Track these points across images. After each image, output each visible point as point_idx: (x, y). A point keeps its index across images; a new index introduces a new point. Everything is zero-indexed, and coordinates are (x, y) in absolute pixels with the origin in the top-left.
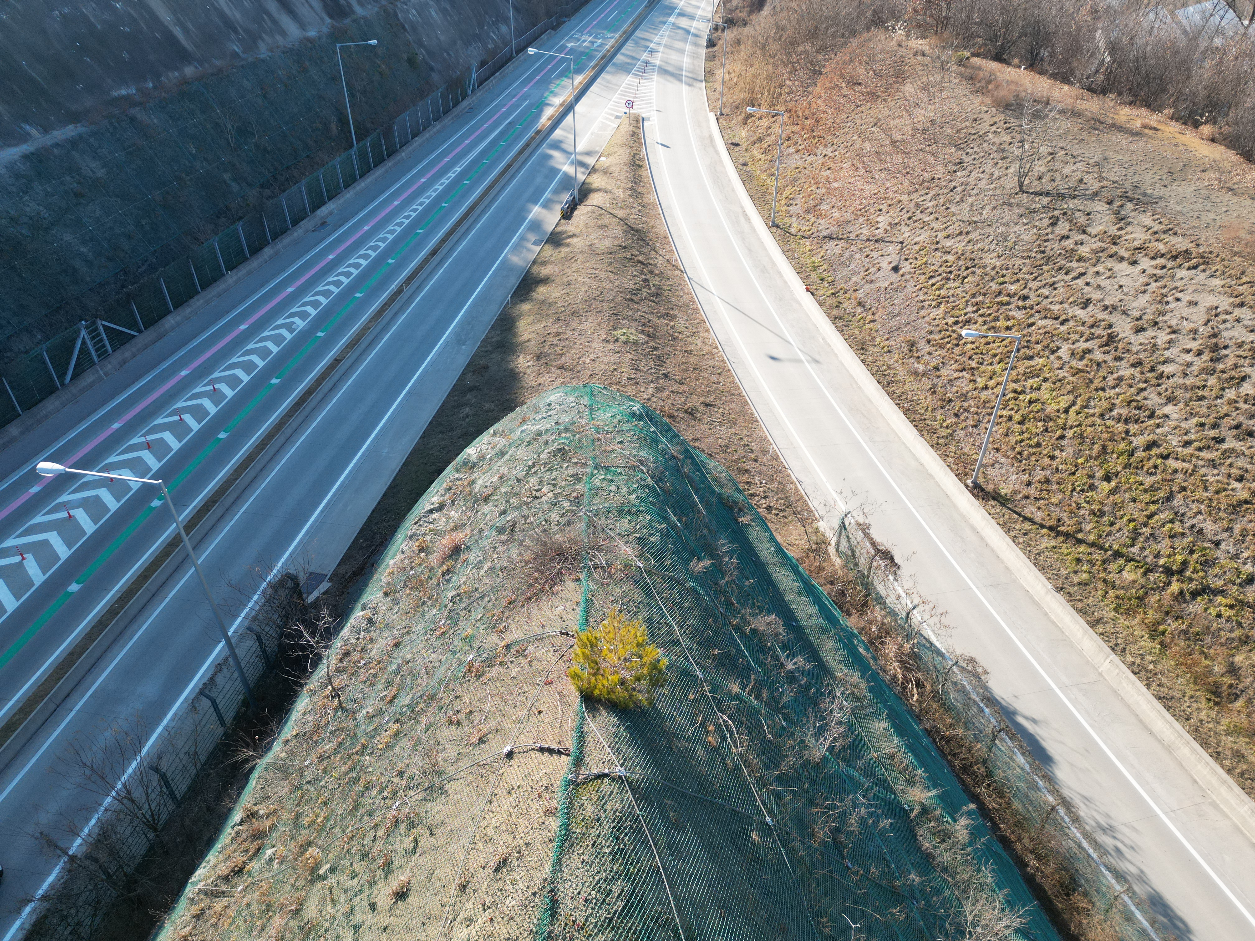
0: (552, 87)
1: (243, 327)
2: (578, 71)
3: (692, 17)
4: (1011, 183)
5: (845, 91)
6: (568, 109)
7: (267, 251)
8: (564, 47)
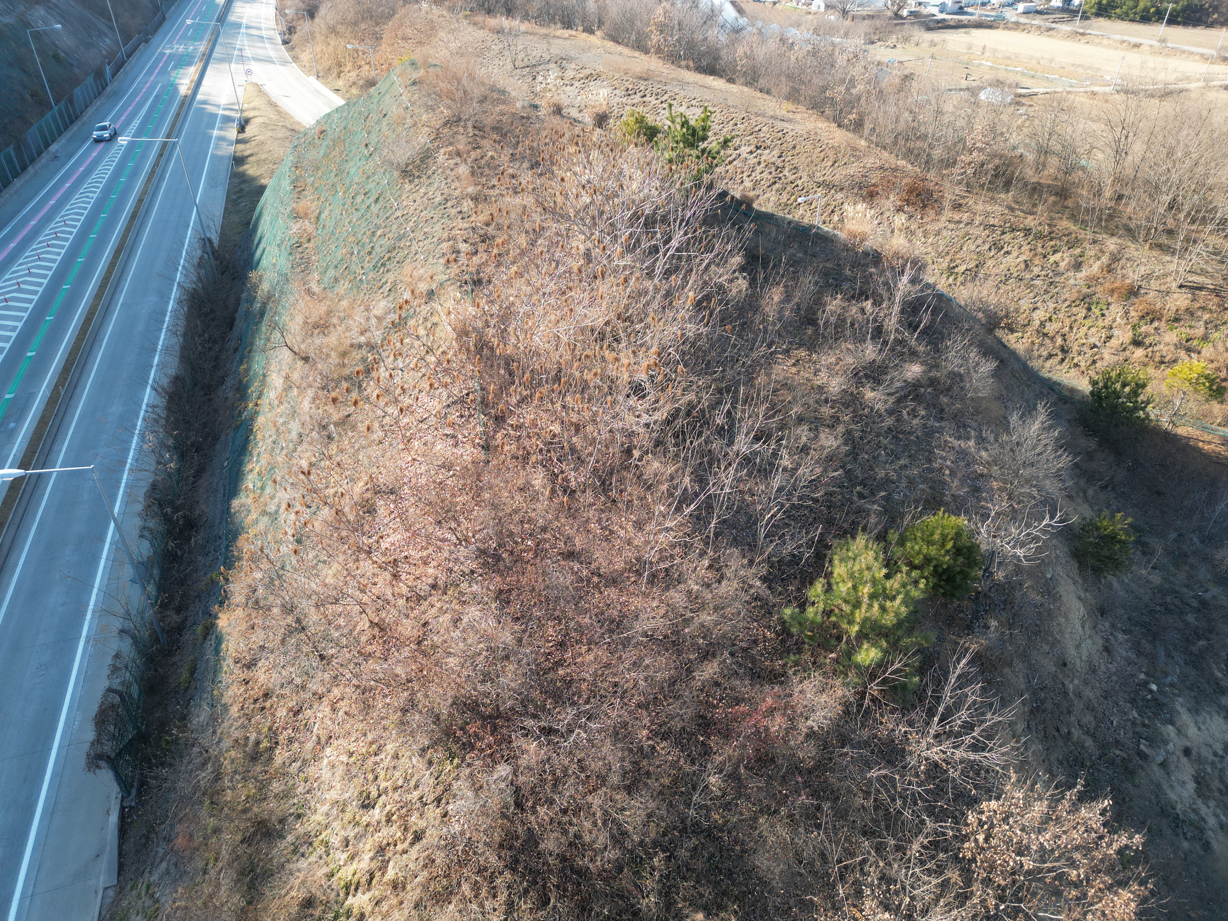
0: (174, 74)
1: (52, 202)
2: (189, 64)
3: (259, 29)
4: (509, 67)
5: (402, 45)
6: (198, 84)
7: (30, 169)
8: (162, 54)
